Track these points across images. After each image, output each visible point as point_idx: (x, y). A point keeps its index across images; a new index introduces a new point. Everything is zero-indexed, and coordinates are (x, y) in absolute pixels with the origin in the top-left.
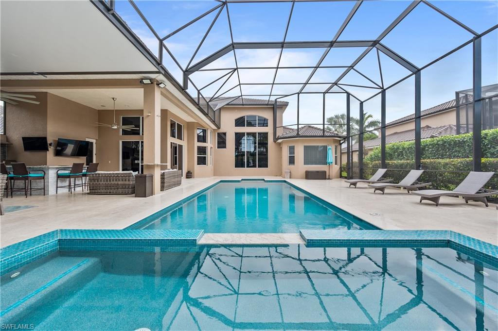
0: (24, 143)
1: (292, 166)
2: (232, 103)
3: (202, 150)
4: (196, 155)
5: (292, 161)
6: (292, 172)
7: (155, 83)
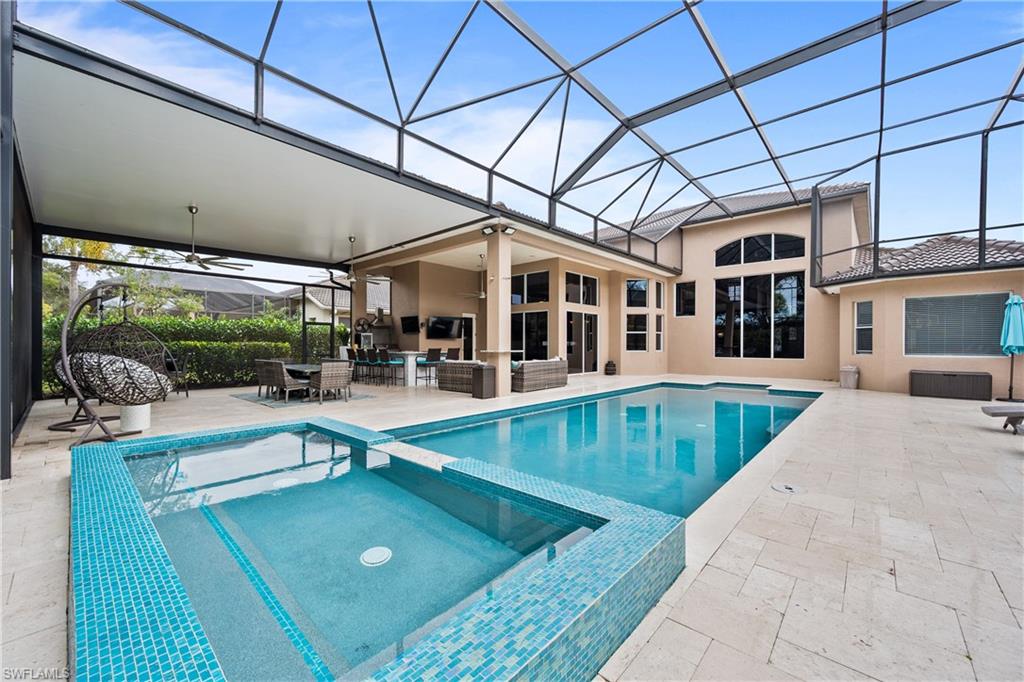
0: (403, 325)
1: (864, 357)
2: (694, 218)
3: (638, 322)
4: (624, 332)
5: (865, 341)
6: (863, 371)
7: (500, 230)
